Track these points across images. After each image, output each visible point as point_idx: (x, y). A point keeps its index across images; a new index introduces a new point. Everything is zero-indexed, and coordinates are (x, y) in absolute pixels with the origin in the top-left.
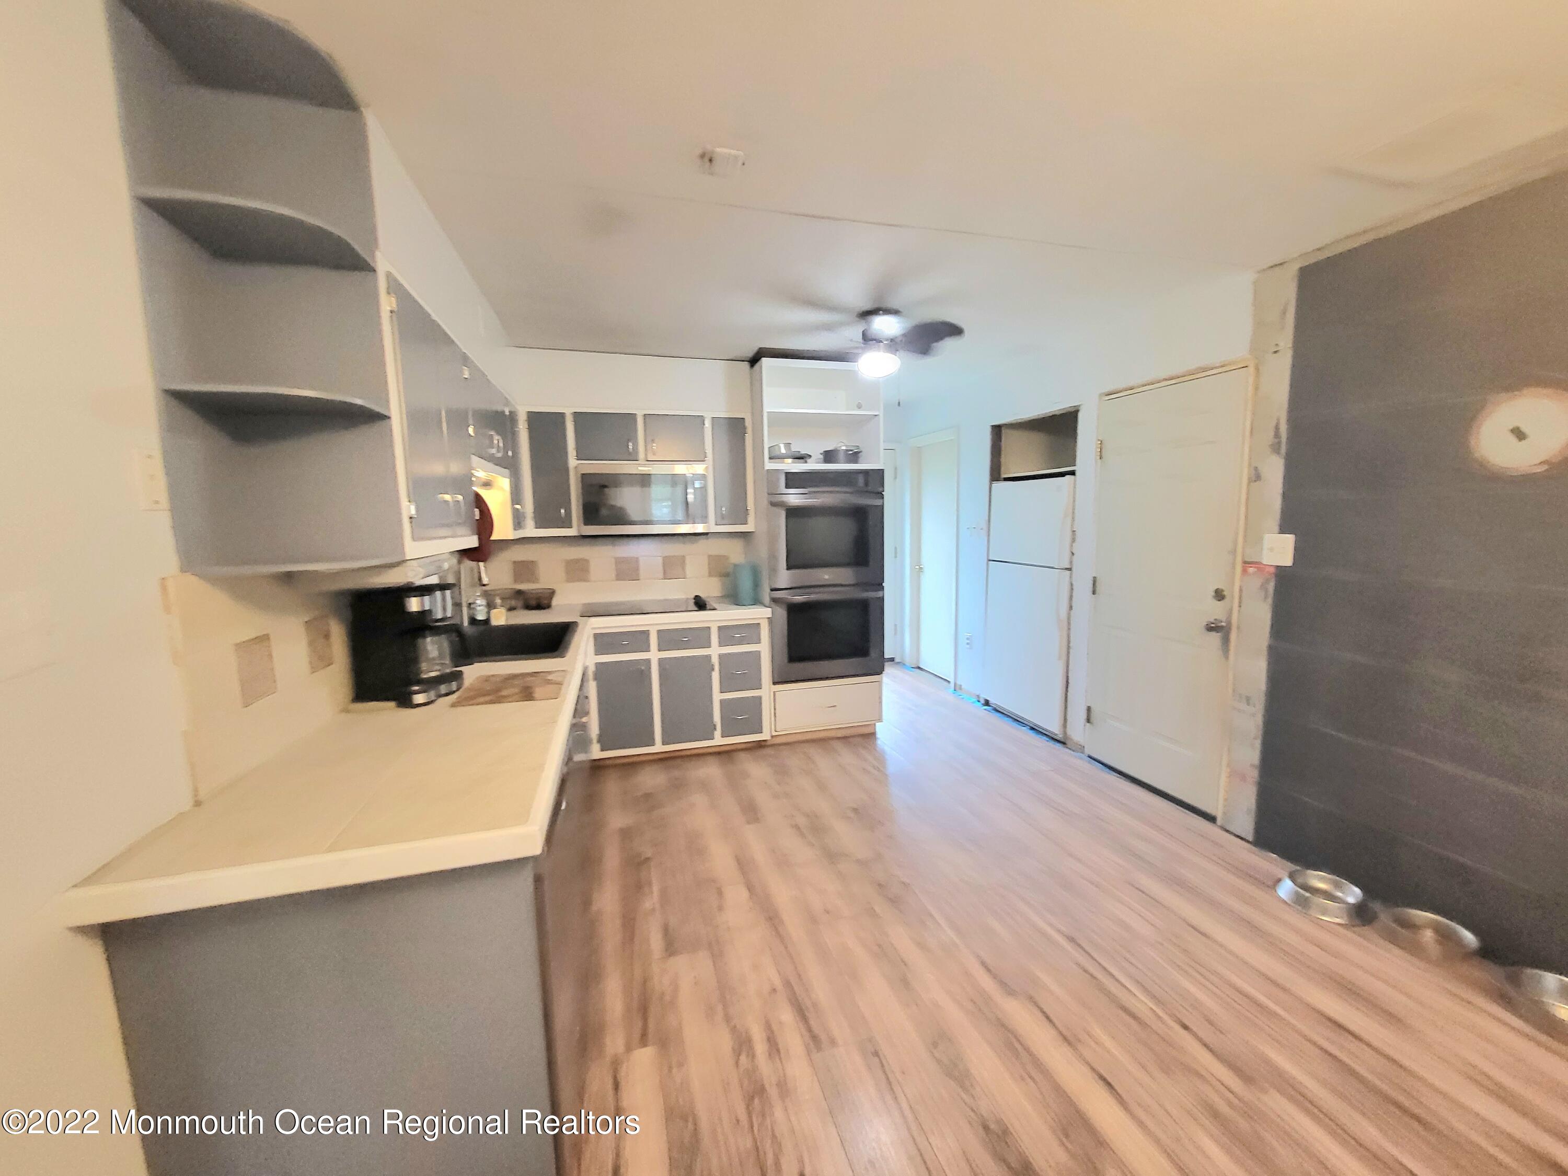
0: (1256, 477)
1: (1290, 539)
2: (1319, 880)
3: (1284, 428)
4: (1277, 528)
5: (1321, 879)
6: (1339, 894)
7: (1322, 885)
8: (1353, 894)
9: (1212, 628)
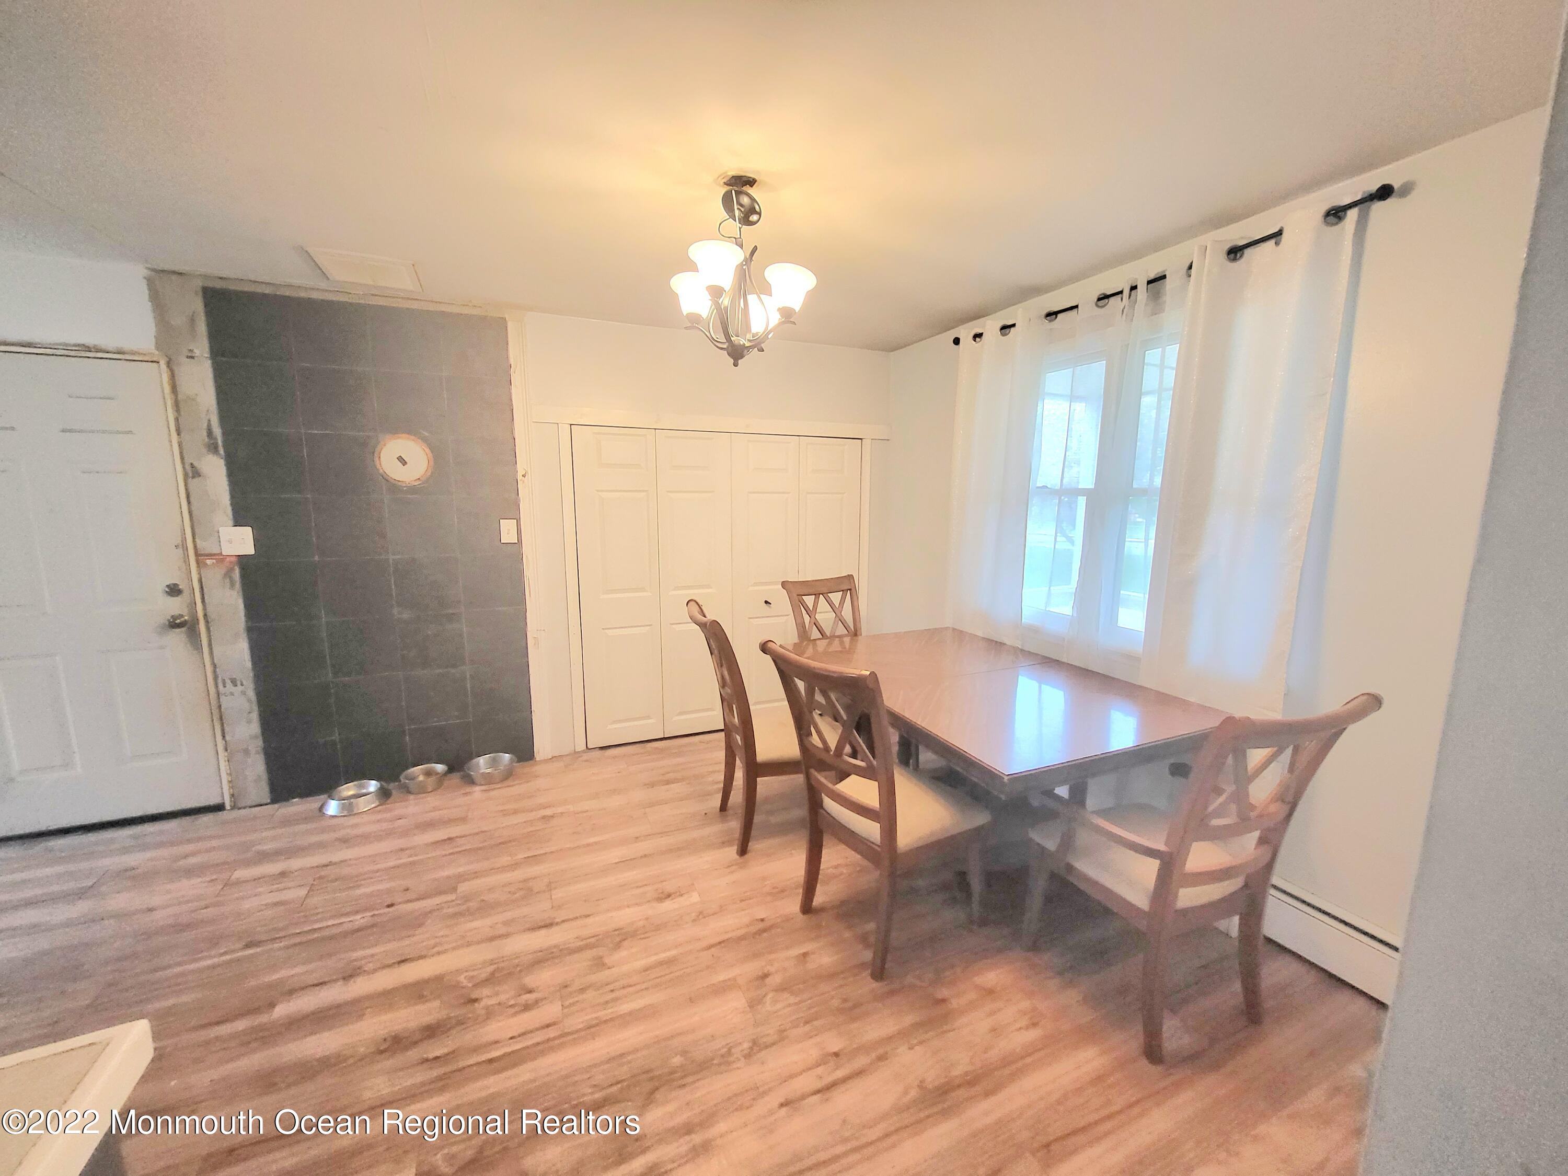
0: (193, 473)
1: (248, 531)
2: (348, 790)
3: (217, 431)
4: (231, 523)
5: (348, 789)
6: (364, 791)
7: (351, 793)
8: (373, 786)
9: (174, 624)
